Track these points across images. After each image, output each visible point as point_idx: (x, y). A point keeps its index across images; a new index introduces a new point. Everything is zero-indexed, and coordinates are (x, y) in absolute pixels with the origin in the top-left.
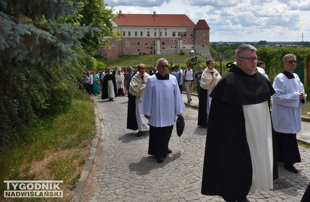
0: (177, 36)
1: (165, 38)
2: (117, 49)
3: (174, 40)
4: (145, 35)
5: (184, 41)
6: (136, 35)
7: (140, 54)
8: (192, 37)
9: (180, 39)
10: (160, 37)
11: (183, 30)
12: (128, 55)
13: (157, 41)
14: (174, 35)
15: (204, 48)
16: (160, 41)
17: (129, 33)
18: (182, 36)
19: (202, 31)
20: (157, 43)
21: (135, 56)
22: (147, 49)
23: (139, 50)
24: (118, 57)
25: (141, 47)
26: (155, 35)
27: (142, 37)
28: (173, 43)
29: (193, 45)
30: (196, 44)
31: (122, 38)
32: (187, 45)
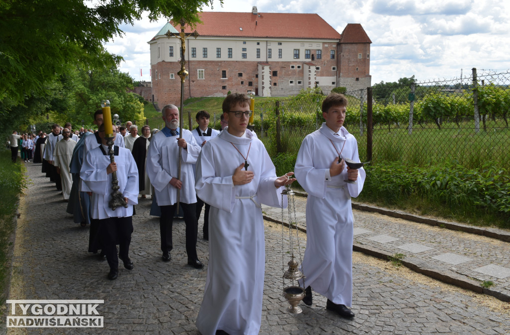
0: (302, 58)
1: (278, 62)
2: (179, 84)
3: (296, 66)
4: (237, 56)
5: (318, 68)
6: (219, 55)
8: (333, 60)
9: (310, 64)
10: (269, 60)
11: (316, 46)
12: (202, 97)
13: (263, 69)
14: (297, 56)
15: (358, 82)
16: (270, 68)
17: (205, 50)
18: (313, 59)
19: (355, 47)
20: (263, 73)
22: (241, 86)
23: (224, 88)
25: (228, 80)
26: (258, 56)
27: (230, 59)
28: (294, 73)
29: (336, 77)
30: (341, 74)
31: (189, 62)
32: (322, 77)
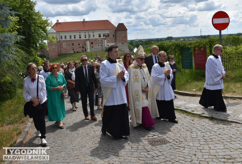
0: (102, 37)
1: (93, 39)
2: (57, 49)
3: (100, 40)
4: (77, 38)
5: (108, 40)
6: (71, 38)
7: (75, 52)
8: (113, 37)
9: (105, 39)
10: (89, 38)
11: (107, 32)
12: (65, 53)
13: (87, 42)
14: (100, 36)
15: (123, 45)
16: (89, 42)
17: (65, 37)
18: (106, 37)
19: (121, 32)
20: (87, 43)
21: (71, 54)
22: (80, 48)
23: (73, 49)
24: (57, 56)
25: (75, 47)
26: (85, 37)
28: (99, 42)
29: (115, 43)
30: (117, 42)
31: (60, 41)
32: (110, 43)
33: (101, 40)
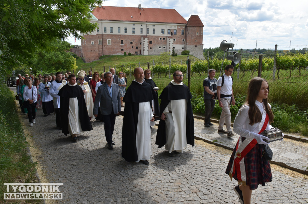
1: (152, 36)
2: (97, 48)
3: (162, 39)
4: (130, 32)
5: (174, 40)
6: (119, 31)
7: (125, 54)
8: (183, 35)
9: (170, 37)
10: (148, 35)
11: (174, 27)
12: (110, 55)
13: (144, 40)
14: (163, 33)
15: (196, 48)
16: (148, 39)
17: (111, 28)
18: (172, 34)
19: (195, 28)
20: (144, 42)
21: (119, 57)
22: (132, 49)
23: (122, 50)
24: (98, 58)
25: (125, 46)
26: (142, 32)
27: (126, 34)
28: (161, 42)
29: (184, 45)
30: (187, 43)
31: (102, 35)
32: (177, 45)
33: (164, 39)
